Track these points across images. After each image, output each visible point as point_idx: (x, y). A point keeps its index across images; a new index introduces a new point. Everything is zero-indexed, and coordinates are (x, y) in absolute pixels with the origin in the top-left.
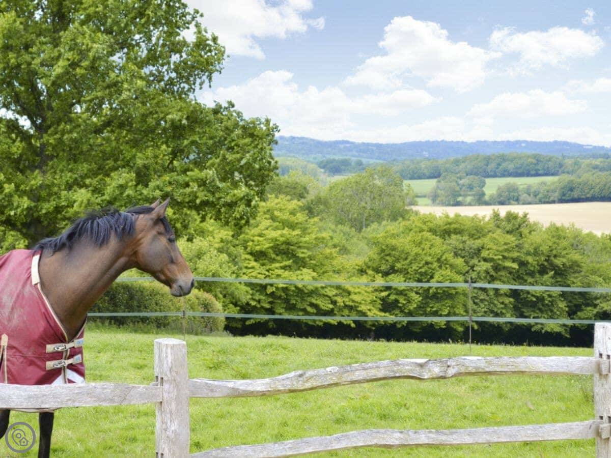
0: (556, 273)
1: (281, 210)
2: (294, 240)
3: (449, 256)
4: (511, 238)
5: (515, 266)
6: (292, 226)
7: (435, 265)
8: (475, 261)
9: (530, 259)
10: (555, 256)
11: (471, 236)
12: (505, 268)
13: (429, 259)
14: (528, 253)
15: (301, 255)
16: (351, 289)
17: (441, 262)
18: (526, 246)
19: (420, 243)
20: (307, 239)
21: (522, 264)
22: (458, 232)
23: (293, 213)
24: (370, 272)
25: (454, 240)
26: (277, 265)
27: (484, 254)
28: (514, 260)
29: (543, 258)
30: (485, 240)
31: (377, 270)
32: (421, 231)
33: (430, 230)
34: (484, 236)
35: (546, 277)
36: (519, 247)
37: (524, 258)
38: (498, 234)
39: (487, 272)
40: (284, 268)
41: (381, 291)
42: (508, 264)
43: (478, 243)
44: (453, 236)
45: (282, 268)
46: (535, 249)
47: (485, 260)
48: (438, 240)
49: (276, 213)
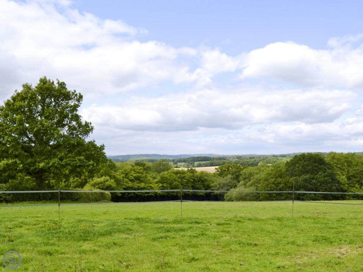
0: (202, 182)
1: (137, 169)
2: (140, 176)
3: (177, 179)
4: (191, 174)
5: (192, 180)
6: (139, 173)
7: (174, 181)
8: (183, 180)
9: (196, 179)
10: (201, 178)
11: (182, 174)
12: (190, 181)
13: (172, 180)
14: (195, 177)
15: (142, 180)
16: (154, 187)
17: (175, 180)
18: (195, 176)
19: (171, 176)
20: (143, 176)
21: (194, 180)
22: (179, 173)
23: (140, 170)
24: (159, 183)
25: (178, 175)
26: (136, 182)
27: (185, 178)
28: (192, 179)
29: (199, 178)
30: (186, 175)
31: (160, 183)
32: (171, 173)
33: (173, 173)
34: (185, 174)
35: (199, 183)
36: (193, 176)
37: (194, 178)
38: (188, 173)
39: (186, 182)
40: (137, 183)
41: (161, 187)
42: (191, 180)
43: (184, 175)
44: (178, 174)
45: (136, 183)
46: (197, 176)
47: (186, 179)
48: (175, 175)
49: (136, 170)
